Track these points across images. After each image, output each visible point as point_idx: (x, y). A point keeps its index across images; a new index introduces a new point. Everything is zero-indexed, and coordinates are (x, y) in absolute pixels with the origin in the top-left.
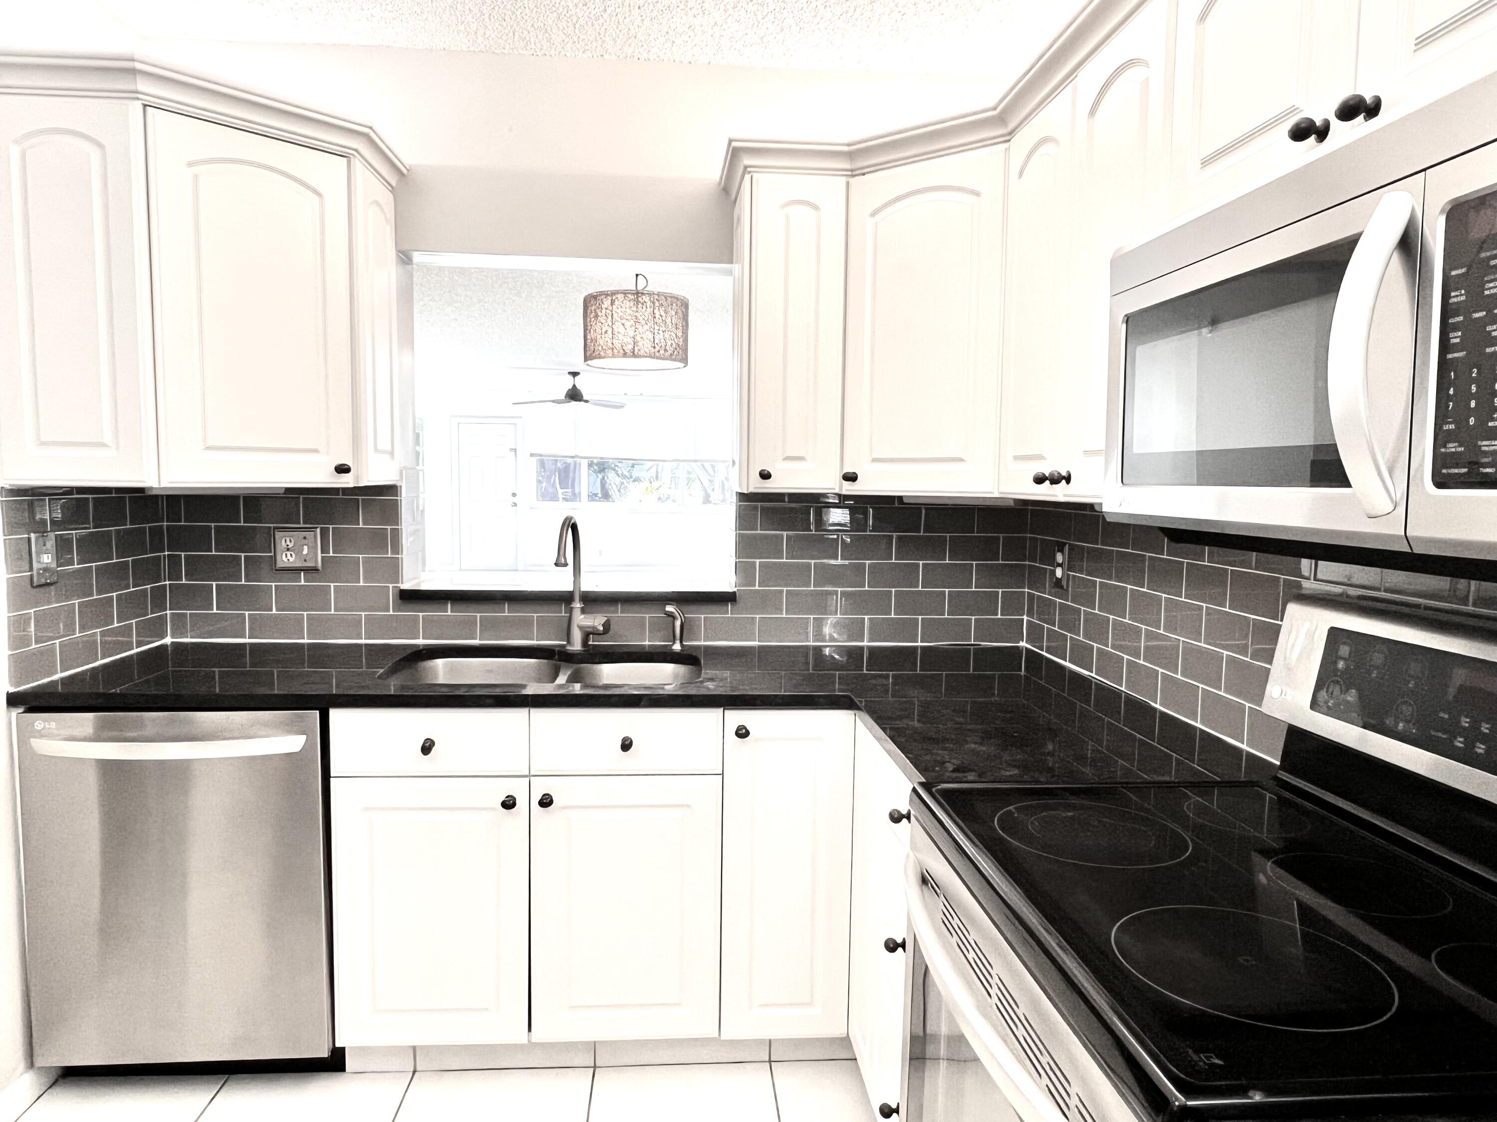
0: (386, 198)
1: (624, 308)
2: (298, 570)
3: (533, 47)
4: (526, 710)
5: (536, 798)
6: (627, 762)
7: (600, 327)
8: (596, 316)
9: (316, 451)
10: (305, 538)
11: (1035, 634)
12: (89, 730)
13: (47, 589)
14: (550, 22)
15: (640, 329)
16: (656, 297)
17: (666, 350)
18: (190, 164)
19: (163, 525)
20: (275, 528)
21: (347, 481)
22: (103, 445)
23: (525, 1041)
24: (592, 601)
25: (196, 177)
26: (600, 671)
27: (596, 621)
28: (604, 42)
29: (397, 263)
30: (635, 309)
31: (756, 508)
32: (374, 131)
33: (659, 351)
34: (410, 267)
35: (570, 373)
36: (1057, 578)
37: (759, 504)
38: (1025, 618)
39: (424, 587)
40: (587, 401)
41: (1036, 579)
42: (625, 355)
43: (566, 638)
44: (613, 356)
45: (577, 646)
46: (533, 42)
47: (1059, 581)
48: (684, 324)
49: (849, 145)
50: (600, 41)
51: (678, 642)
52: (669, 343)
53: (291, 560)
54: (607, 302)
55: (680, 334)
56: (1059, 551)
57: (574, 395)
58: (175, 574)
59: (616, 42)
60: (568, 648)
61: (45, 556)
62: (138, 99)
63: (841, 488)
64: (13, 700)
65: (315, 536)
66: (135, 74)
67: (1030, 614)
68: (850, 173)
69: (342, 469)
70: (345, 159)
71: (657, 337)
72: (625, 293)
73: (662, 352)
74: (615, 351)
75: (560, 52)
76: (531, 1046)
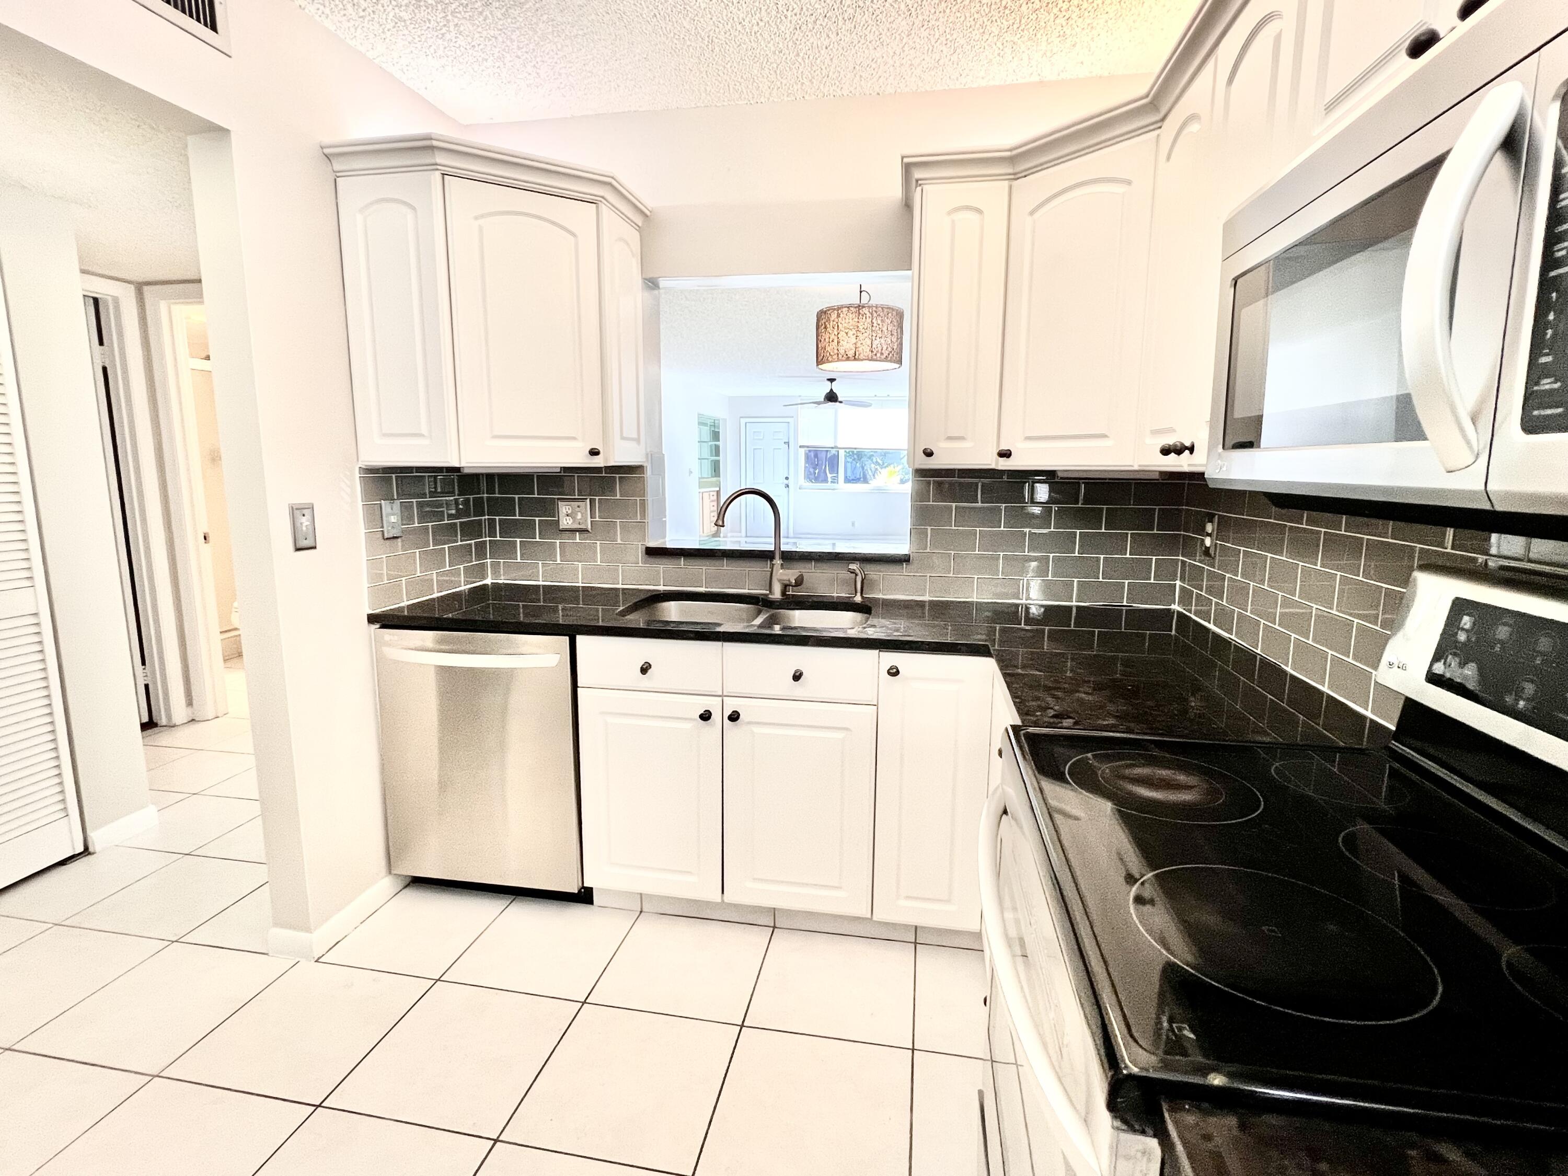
0: (634, 237)
1: (848, 320)
2: (573, 531)
3: (747, 97)
4: (720, 643)
5: (726, 715)
6: (798, 689)
7: (830, 334)
8: (826, 328)
9: (574, 438)
10: (578, 507)
11: (1186, 597)
12: (430, 644)
13: (395, 540)
14: (756, 71)
15: (861, 337)
16: (874, 309)
17: (882, 354)
18: (476, 218)
19: (483, 497)
20: (558, 499)
21: (597, 462)
22: (422, 435)
23: (719, 900)
24: (789, 557)
25: (481, 229)
26: (794, 616)
27: (790, 575)
28: (803, 84)
29: (643, 289)
30: (856, 320)
31: (929, 483)
32: (615, 180)
33: (876, 355)
34: (656, 292)
35: (828, 380)
36: (1206, 547)
37: (932, 479)
38: (1178, 583)
39: (670, 545)
40: (841, 402)
41: (1188, 547)
42: (848, 359)
43: (768, 588)
44: (838, 360)
45: (777, 594)
46: (745, 91)
47: (1207, 549)
48: (899, 331)
49: (1010, 150)
50: (800, 83)
51: (859, 594)
52: (885, 348)
53: (570, 523)
54: (834, 316)
55: (894, 340)
56: (1209, 522)
57: (832, 397)
58: (492, 533)
59: (813, 83)
60: (770, 596)
61: (392, 517)
62: (437, 169)
63: (997, 463)
64: (372, 619)
65: (586, 504)
66: (433, 150)
67: (1183, 579)
68: (1012, 177)
69: (594, 453)
70: (594, 205)
71: (875, 343)
72: (848, 307)
73: (878, 355)
74: (840, 356)
75: (769, 99)
76: (723, 905)
